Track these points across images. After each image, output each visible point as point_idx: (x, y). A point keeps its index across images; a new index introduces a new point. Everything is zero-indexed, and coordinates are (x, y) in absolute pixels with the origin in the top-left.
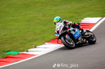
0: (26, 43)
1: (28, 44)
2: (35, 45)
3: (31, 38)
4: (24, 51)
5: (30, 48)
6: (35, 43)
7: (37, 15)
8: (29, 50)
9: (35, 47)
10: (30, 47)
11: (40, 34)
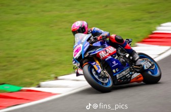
0: (38, 69)
1: (42, 72)
2: (55, 73)
3: (48, 59)
4: (31, 84)
5: (44, 80)
6: (56, 69)
7: (65, 13)
8: (43, 83)
9: (56, 78)
10: (46, 77)
11: (68, 51)
